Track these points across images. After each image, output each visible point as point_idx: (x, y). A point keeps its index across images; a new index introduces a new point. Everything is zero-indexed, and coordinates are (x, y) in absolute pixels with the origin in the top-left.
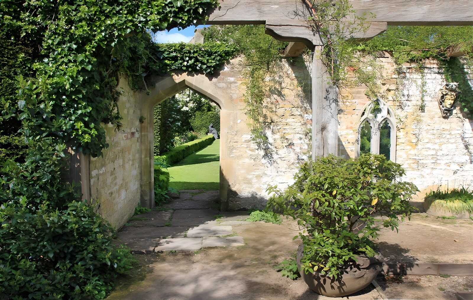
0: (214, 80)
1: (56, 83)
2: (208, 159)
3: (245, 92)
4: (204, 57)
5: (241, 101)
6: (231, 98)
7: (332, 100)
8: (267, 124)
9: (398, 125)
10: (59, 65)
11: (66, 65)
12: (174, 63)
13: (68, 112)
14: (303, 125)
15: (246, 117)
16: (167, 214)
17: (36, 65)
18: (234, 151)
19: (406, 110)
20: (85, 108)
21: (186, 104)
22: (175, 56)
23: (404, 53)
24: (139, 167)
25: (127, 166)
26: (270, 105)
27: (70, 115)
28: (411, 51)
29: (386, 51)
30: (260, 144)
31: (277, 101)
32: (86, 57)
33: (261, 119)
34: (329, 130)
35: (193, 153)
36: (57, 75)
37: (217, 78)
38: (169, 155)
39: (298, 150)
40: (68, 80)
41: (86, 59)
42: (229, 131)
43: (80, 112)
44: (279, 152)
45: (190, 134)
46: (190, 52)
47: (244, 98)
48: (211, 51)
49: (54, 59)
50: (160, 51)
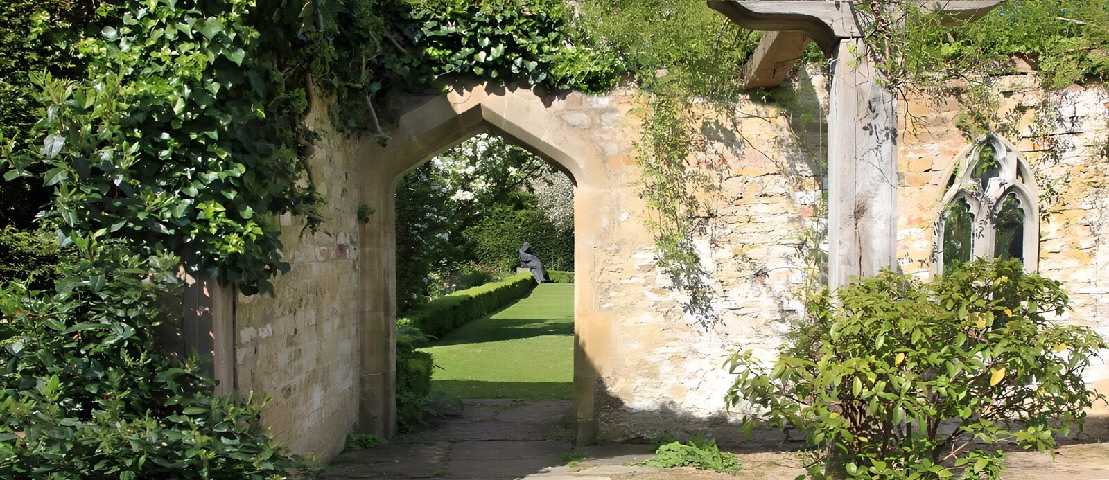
0: (557, 103)
1: (146, 97)
2: (524, 329)
3: (637, 138)
4: (529, 37)
5: (628, 161)
6: (603, 156)
7: (884, 133)
8: (696, 221)
9: (1044, 202)
10: (152, 48)
11: (172, 48)
12: (450, 55)
13: (178, 174)
14: (792, 220)
15: (643, 203)
16: (433, 449)
17: (87, 45)
18: (613, 294)
19: (1066, 161)
20: (227, 166)
21: (465, 182)
22: (454, 34)
23: (1070, 57)
24: (357, 335)
25: (327, 328)
26: (703, 171)
27: (184, 183)
28: (1089, 50)
29: (1019, 55)
30: (677, 275)
31: (724, 160)
32: (229, 25)
33: (682, 210)
34: (874, 214)
35: (482, 315)
36: (145, 76)
37: (564, 98)
38: (417, 318)
39: (779, 286)
40: (180, 90)
41: (228, 32)
42: (599, 244)
43: (212, 176)
44: (730, 295)
45: (467, 269)
46: (493, 23)
47: (635, 153)
48: (548, 17)
49: (137, 30)
50: (412, 20)
